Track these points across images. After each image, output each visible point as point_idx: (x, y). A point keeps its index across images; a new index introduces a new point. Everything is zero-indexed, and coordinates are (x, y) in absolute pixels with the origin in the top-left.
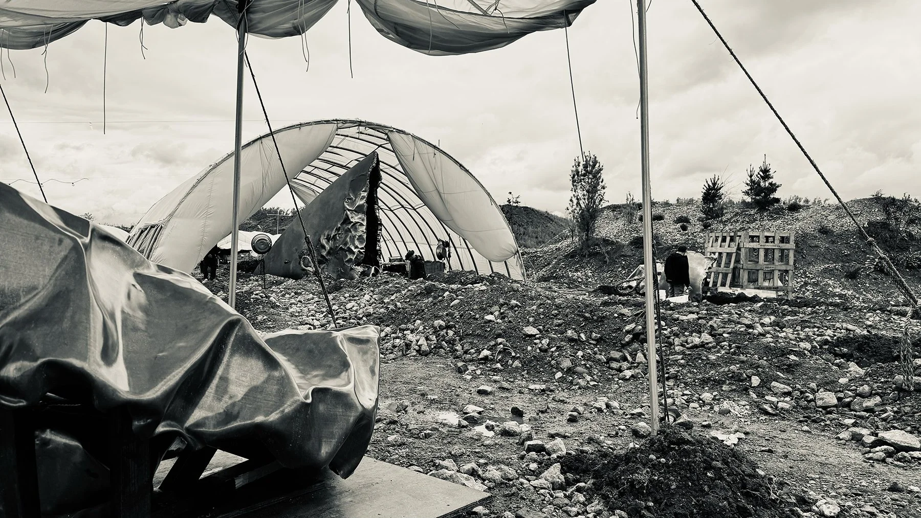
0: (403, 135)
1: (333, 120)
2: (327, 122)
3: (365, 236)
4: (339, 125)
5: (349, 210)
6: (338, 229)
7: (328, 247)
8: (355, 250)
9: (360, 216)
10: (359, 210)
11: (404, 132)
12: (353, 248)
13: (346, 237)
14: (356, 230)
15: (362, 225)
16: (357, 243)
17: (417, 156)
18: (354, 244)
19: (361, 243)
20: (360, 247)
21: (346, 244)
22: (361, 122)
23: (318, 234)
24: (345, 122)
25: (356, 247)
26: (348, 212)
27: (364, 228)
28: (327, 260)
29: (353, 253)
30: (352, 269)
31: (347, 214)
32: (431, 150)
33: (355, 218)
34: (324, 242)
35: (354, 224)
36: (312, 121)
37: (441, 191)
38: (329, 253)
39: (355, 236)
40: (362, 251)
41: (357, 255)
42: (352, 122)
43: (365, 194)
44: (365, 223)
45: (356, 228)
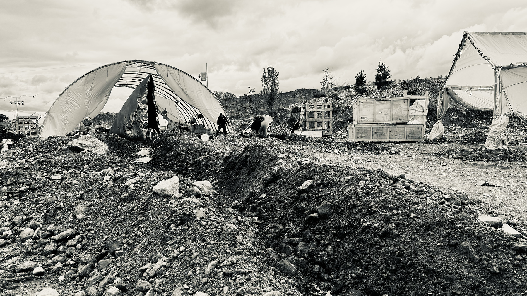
0: (161, 66)
1: (124, 62)
2: (121, 63)
3: (147, 115)
4: (127, 63)
5: (139, 103)
6: (136, 112)
7: (133, 121)
8: (143, 121)
9: (144, 105)
10: (143, 102)
11: (161, 64)
12: (142, 121)
13: (139, 115)
14: (143, 112)
15: (145, 109)
16: (144, 118)
17: (169, 75)
18: (142, 119)
19: (146, 118)
20: (145, 120)
21: (139, 119)
22: (138, 61)
23: (129, 115)
24: (130, 61)
25: (144, 120)
26: (139, 104)
27: (146, 111)
28: (133, 127)
29: (143, 123)
30: (142, 131)
31: (138, 105)
32: (177, 71)
33: (142, 106)
34: (131, 118)
35: (142, 109)
36: (113, 63)
37: (185, 91)
38: (133, 124)
39: (143, 115)
40: (146, 122)
41: (144, 124)
42: (133, 61)
43: (146, 95)
44: (147, 108)
45: (143, 111)
